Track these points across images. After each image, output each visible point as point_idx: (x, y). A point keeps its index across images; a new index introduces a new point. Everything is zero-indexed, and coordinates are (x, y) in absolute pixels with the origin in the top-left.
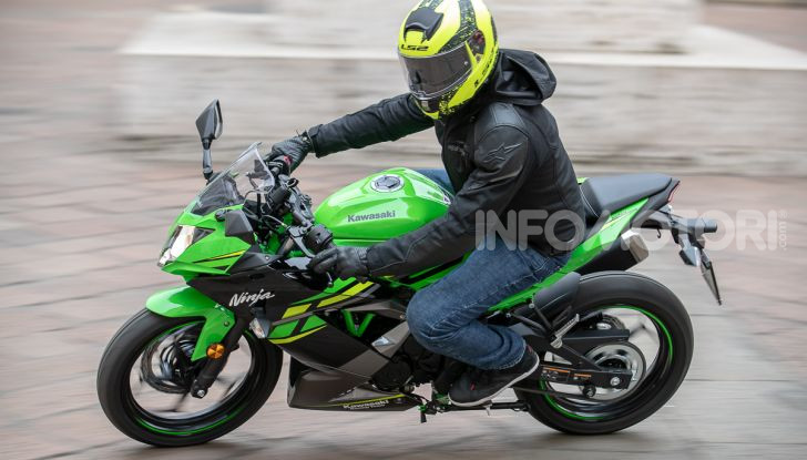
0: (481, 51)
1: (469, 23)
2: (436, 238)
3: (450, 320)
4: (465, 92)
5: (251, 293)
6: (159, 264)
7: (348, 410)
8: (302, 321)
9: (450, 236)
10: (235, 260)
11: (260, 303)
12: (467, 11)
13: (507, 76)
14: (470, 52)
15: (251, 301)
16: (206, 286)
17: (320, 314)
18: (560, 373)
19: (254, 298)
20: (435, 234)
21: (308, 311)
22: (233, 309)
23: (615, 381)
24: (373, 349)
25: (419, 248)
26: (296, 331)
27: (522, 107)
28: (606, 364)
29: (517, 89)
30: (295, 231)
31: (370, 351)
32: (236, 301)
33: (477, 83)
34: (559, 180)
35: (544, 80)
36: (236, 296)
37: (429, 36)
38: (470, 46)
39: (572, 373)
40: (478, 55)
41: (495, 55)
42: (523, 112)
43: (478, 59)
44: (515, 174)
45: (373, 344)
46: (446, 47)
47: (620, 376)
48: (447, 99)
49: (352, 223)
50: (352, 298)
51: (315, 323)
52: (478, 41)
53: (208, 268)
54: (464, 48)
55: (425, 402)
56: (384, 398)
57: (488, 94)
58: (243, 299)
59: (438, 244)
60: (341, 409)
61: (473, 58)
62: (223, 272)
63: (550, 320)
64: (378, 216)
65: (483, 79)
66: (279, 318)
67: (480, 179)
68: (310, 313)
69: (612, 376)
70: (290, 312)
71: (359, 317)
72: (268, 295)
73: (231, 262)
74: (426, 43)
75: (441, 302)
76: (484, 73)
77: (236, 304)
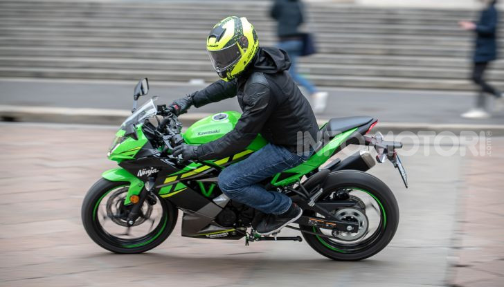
0: (246, 47)
1: (239, 33)
2: (227, 141)
3: (236, 181)
4: (239, 67)
5: (147, 170)
6: (108, 156)
8: (174, 185)
9: (233, 140)
10: (137, 151)
11: (153, 175)
12: (239, 27)
14: (240, 47)
15: (148, 174)
16: (130, 165)
17: (184, 181)
18: (318, 222)
19: (149, 172)
20: (227, 139)
21: (177, 179)
22: (140, 178)
23: (349, 228)
24: (214, 203)
25: (221, 146)
26: (172, 191)
27: (267, 74)
28: (348, 218)
29: (268, 65)
30: (165, 138)
31: (211, 203)
32: (141, 174)
33: (245, 62)
35: (279, 61)
36: (140, 171)
37: (219, 40)
38: (240, 44)
39: (325, 222)
40: (244, 49)
41: (255, 49)
42: (268, 77)
43: (245, 51)
44: (263, 107)
45: (214, 200)
46: (227, 45)
47: (352, 226)
48: (230, 71)
49: (199, 136)
50: (198, 174)
51: (181, 187)
52: (244, 42)
53: (125, 156)
54: (236, 45)
55: (248, 236)
56: (225, 232)
57: (251, 68)
58: (144, 173)
59: (228, 143)
60: (205, 237)
61: (242, 51)
62: (131, 158)
63: (309, 191)
64: (211, 132)
65: (249, 61)
66: (163, 183)
67: (247, 110)
68: (178, 181)
69: (347, 225)
70: (168, 180)
71: (207, 185)
72: (155, 171)
73: (135, 153)
74: (217, 43)
75: (233, 173)
76: (249, 57)
77: (141, 175)
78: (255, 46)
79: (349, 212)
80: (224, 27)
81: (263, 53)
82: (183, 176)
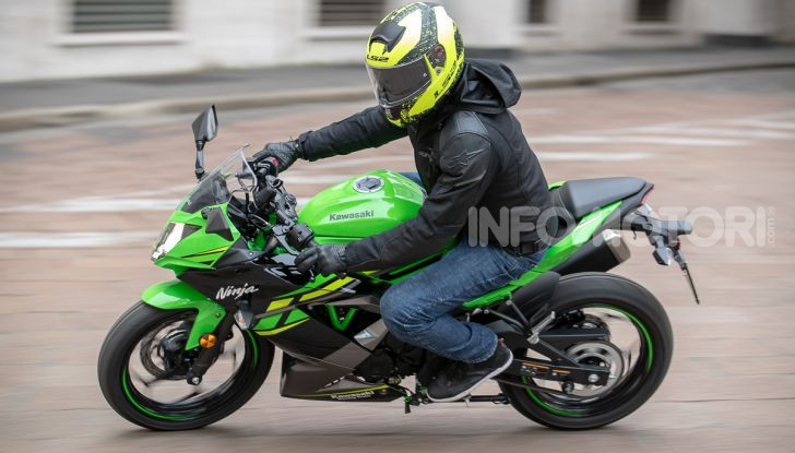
0: (442, 64)
1: (430, 37)
2: (407, 239)
4: (425, 102)
5: (236, 287)
6: (153, 259)
7: (336, 400)
8: (286, 314)
10: (220, 255)
11: (244, 296)
12: (429, 23)
13: (473, 85)
14: (429, 65)
15: (236, 295)
16: (195, 279)
17: (303, 307)
18: (539, 369)
19: (240, 292)
20: (407, 235)
21: (291, 304)
22: (220, 302)
23: (594, 378)
24: (356, 342)
26: (280, 324)
27: (485, 115)
28: (586, 361)
29: (482, 98)
30: (278, 229)
31: (352, 344)
32: (222, 294)
33: (437, 94)
34: (525, 185)
35: (507, 89)
36: (222, 289)
37: (389, 48)
38: (430, 59)
39: (552, 369)
40: (437, 68)
41: (458, 67)
42: (486, 120)
43: (438, 72)
44: (480, 178)
45: (356, 337)
46: (405, 59)
47: (599, 374)
48: (407, 109)
50: (332, 293)
51: (298, 316)
52: (438, 55)
53: (195, 263)
54: (423, 61)
55: (409, 394)
56: (369, 390)
58: (229, 293)
59: (408, 244)
60: (329, 399)
61: (433, 71)
62: (209, 267)
64: (357, 215)
65: (443, 91)
66: (264, 311)
67: (446, 184)
68: (293, 307)
69: (589, 373)
70: (274, 305)
71: (342, 311)
72: (252, 289)
73: (216, 258)
76: (445, 84)
77: (223, 297)
78: (458, 63)
79: (592, 348)
80: (401, 24)
81: (472, 75)
82: (305, 298)
